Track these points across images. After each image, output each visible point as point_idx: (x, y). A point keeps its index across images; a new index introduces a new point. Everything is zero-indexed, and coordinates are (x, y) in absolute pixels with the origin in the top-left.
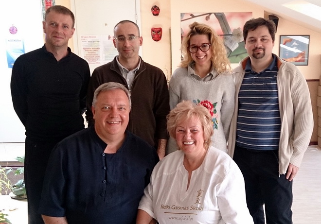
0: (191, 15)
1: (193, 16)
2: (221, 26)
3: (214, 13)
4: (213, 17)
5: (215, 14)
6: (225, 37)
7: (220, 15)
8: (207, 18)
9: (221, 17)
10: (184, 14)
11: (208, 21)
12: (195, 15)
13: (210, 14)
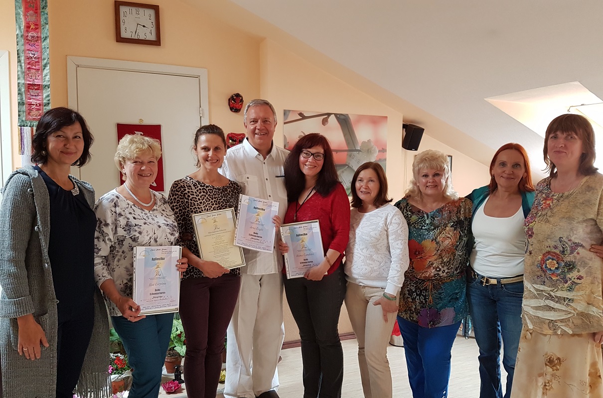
0: (301, 114)
1: (303, 117)
2: (345, 136)
3: (334, 114)
4: (332, 120)
5: (336, 115)
6: (349, 153)
7: (342, 117)
8: (325, 122)
9: (344, 121)
10: (289, 111)
11: (326, 126)
12: (306, 115)
13: (329, 115)
